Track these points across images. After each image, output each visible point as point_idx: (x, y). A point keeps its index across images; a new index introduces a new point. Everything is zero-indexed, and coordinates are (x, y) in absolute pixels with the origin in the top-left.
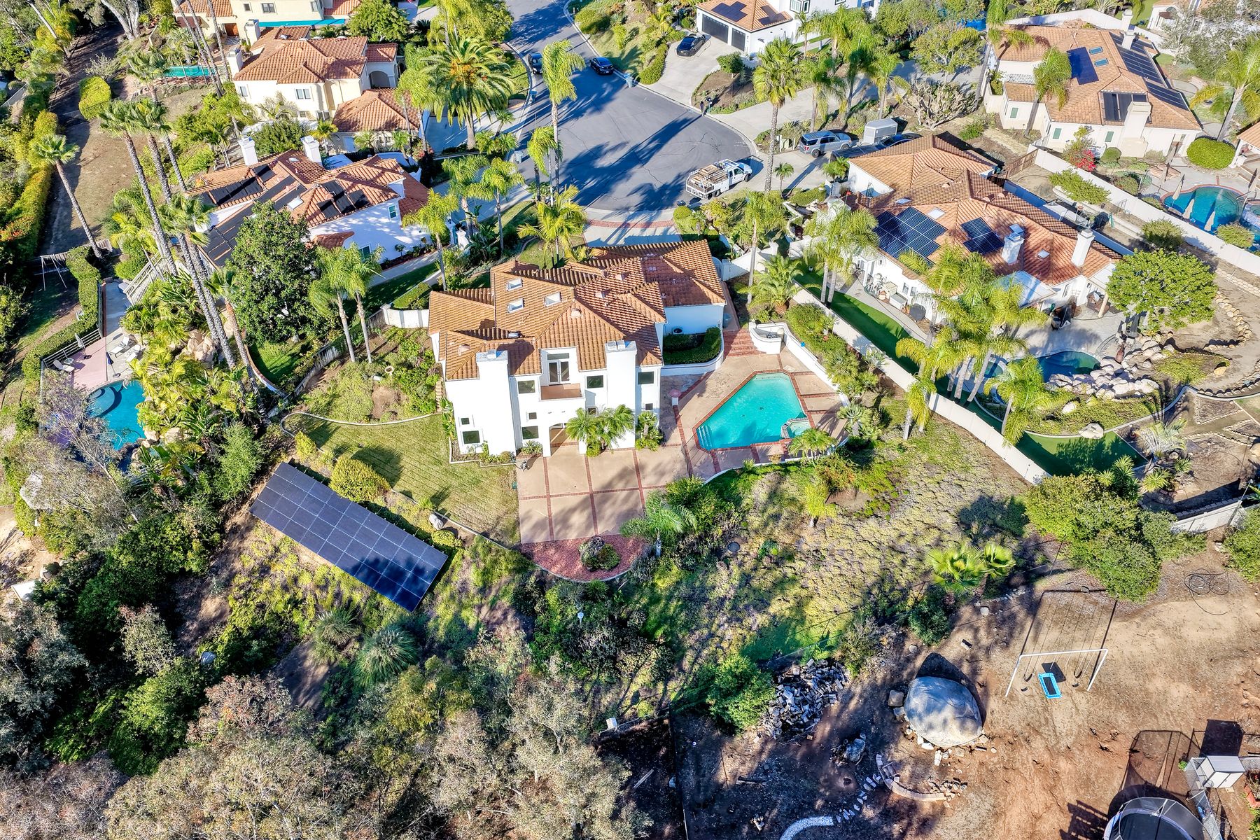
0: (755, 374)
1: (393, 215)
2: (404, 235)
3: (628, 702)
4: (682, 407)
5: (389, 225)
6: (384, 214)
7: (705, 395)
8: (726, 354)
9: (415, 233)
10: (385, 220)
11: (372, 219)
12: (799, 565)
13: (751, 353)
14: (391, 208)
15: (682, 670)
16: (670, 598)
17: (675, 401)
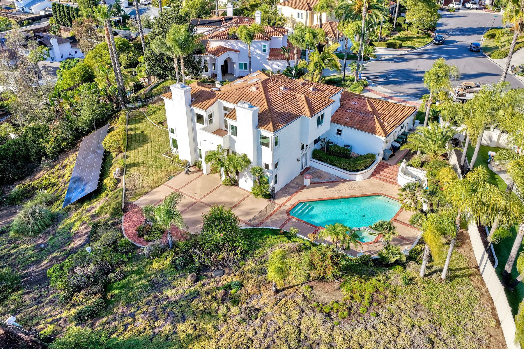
0: (379, 195)
1: (264, 50)
2: (268, 65)
3: (49, 320)
4: (309, 187)
5: (260, 55)
6: (258, 48)
7: (330, 189)
8: (373, 175)
9: (275, 66)
10: (258, 52)
11: (252, 48)
12: (235, 310)
13: (391, 182)
14: (264, 46)
15: (93, 324)
16: (146, 277)
17: (307, 182)
